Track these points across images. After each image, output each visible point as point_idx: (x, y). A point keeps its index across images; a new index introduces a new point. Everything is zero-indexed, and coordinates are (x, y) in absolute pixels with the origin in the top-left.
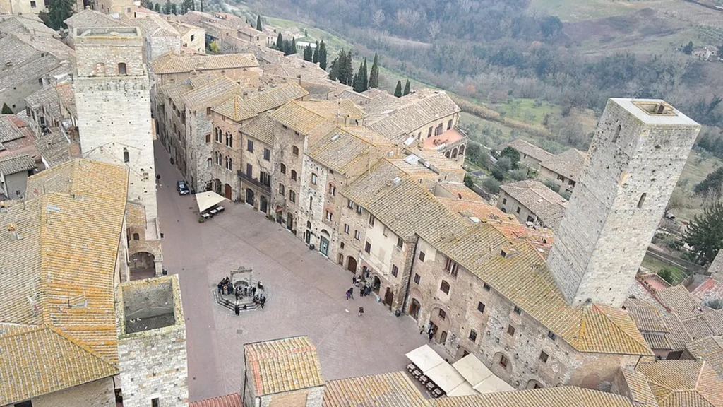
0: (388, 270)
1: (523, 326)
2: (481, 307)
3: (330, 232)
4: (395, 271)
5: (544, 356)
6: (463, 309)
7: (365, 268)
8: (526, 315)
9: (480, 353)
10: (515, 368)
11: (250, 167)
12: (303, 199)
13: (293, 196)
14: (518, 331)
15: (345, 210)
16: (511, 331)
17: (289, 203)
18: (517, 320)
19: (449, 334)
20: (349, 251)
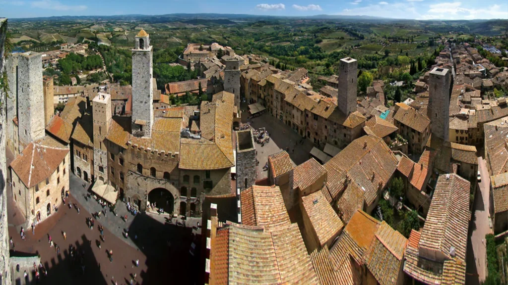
0: (300, 123)
1: (337, 128)
2: (326, 127)
3: (282, 113)
4: (302, 122)
5: (345, 135)
6: (322, 130)
7: (293, 124)
8: (338, 124)
9: (329, 143)
10: (339, 143)
11: (260, 94)
12: (275, 103)
13: (272, 102)
14: (337, 131)
15: (286, 105)
16: (335, 131)
17: (271, 105)
18: (335, 126)
19: (320, 140)
20: (289, 119)
